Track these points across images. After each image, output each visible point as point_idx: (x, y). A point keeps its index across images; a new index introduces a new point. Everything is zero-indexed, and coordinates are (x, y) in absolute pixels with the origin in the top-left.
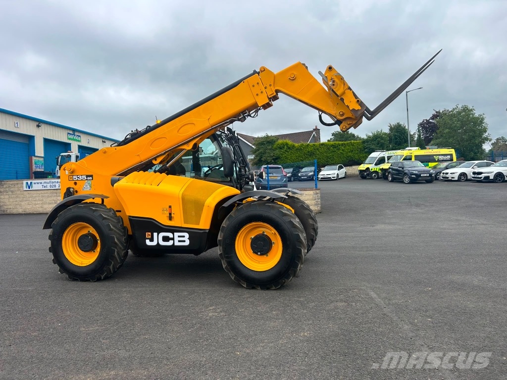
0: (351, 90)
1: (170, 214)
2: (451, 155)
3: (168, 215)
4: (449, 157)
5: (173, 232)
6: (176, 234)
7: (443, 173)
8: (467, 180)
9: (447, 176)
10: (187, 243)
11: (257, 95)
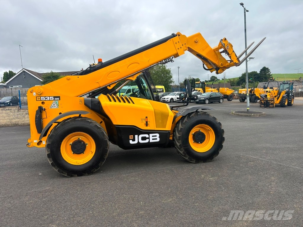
0: (234, 52)
1: (147, 122)
2: (163, 89)
3: (145, 123)
4: (162, 90)
5: (149, 134)
6: (151, 135)
7: (163, 98)
8: (174, 102)
9: (165, 100)
10: (158, 140)
11: (178, 49)
